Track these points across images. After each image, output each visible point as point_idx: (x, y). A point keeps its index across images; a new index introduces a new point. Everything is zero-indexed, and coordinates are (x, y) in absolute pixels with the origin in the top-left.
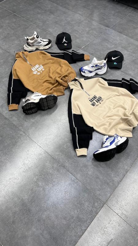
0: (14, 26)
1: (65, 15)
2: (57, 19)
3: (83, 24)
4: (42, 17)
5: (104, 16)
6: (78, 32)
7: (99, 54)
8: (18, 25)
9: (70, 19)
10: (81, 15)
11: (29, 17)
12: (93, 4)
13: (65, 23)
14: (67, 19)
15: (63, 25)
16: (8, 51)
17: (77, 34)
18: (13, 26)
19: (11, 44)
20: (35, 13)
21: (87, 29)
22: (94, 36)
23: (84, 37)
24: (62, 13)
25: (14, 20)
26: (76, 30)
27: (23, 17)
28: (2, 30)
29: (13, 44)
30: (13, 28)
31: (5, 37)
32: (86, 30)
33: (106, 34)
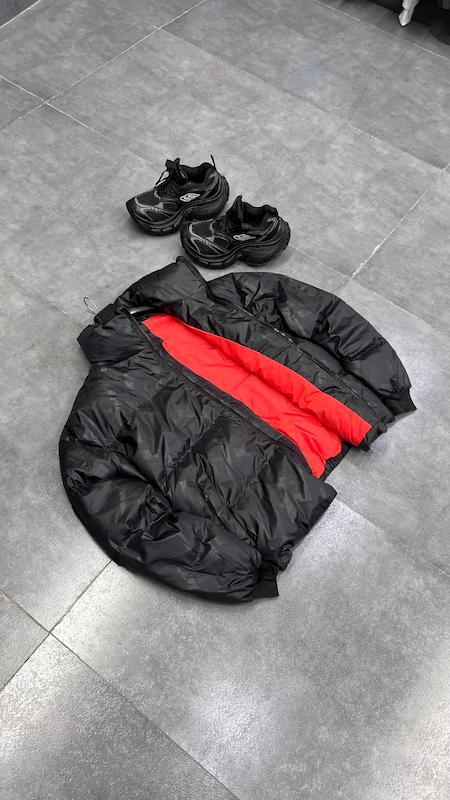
0: (56, 166)
1: (254, 106)
2: (228, 128)
3: (335, 151)
4: (166, 118)
5: (409, 108)
6: (325, 190)
7: (432, 302)
8: (72, 163)
9: (278, 128)
10: (318, 107)
11: (109, 117)
12: (356, 51)
13: (264, 148)
14: (267, 128)
15: (259, 156)
16: (51, 299)
17: (321, 199)
18: (50, 169)
19: (59, 264)
20: (132, 102)
21: (359, 176)
22: (393, 211)
23: (355, 219)
24: (243, 99)
25: (51, 138)
26: (317, 185)
27: (85, 119)
28: (5, 190)
29: (65, 265)
30: (50, 175)
31: (27, 228)
32: (354, 183)
33: (437, 199)
